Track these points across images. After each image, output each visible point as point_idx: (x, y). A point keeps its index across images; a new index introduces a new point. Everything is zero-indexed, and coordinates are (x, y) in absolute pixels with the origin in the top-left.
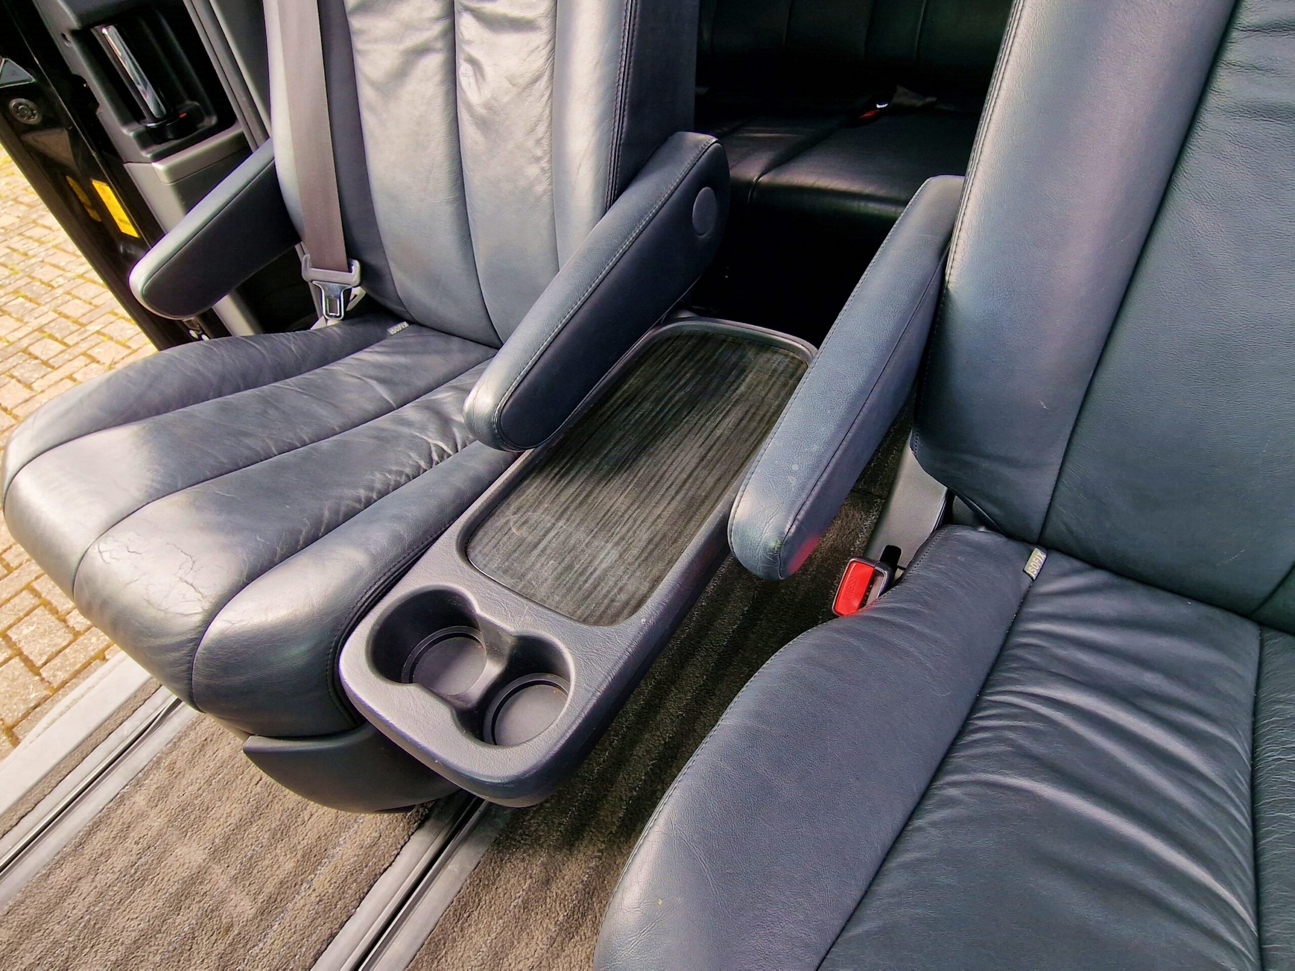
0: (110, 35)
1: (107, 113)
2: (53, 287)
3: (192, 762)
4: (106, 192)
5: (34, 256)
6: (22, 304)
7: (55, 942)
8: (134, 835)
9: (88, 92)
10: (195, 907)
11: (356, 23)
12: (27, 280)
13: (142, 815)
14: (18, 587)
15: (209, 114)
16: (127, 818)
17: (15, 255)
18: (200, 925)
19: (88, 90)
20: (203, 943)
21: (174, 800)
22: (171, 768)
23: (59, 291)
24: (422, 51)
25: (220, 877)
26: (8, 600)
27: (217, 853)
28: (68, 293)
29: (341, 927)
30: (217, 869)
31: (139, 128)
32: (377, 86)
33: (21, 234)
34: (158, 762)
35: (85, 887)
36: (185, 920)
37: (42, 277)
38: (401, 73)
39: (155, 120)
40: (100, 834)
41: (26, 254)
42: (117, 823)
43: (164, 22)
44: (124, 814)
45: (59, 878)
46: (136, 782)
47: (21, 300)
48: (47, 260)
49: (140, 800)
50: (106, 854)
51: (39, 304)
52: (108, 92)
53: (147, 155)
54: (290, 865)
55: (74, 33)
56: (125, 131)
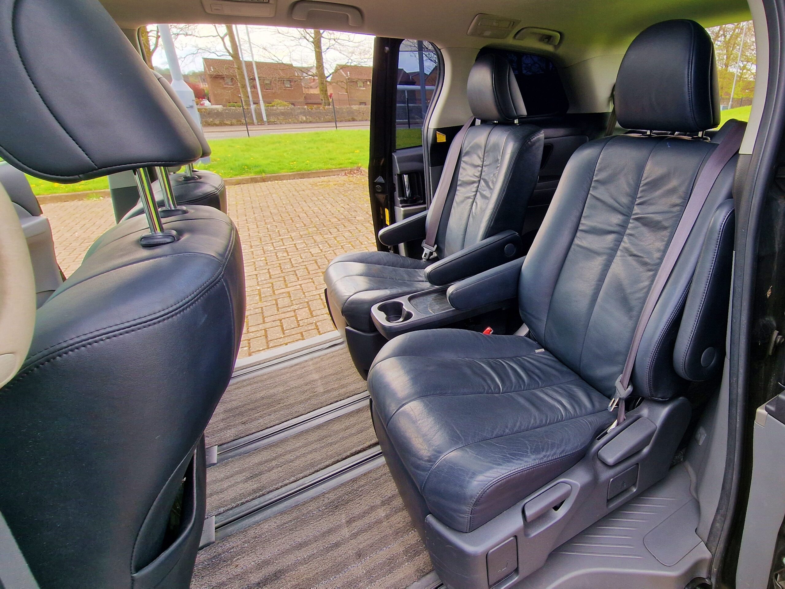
0: (406, 177)
1: (397, 193)
2: (362, 244)
3: (327, 359)
4: (387, 211)
5: (362, 232)
6: (350, 246)
7: (275, 382)
8: (305, 369)
9: (395, 188)
10: (310, 386)
11: (458, 188)
12: (356, 239)
13: (309, 366)
14: (298, 332)
15: (421, 200)
16: (305, 365)
17: (356, 230)
18: (309, 389)
19: (395, 187)
20: (308, 392)
21: (318, 365)
22: (322, 359)
23: (363, 246)
24: (469, 198)
25: (319, 383)
26: (293, 335)
27: (321, 378)
28: (366, 247)
29: (340, 400)
30: (320, 381)
31: (402, 198)
32: (457, 203)
33: (362, 224)
34: (320, 357)
35: (288, 375)
36: (306, 388)
37: (360, 240)
38: (462, 202)
39: (407, 198)
40: (297, 366)
41: (360, 231)
42: (302, 365)
43: (420, 176)
44: (306, 364)
45: (283, 371)
46: (312, 359)
47: (350, 245)
48: (365, 235)
49: (310, 363)
50: (296, 370)
51: (355, 248)
52: (399, 188)
53: (400, 205)
54: (337, 386)
55: (398, 174)
56: (398, 198)
